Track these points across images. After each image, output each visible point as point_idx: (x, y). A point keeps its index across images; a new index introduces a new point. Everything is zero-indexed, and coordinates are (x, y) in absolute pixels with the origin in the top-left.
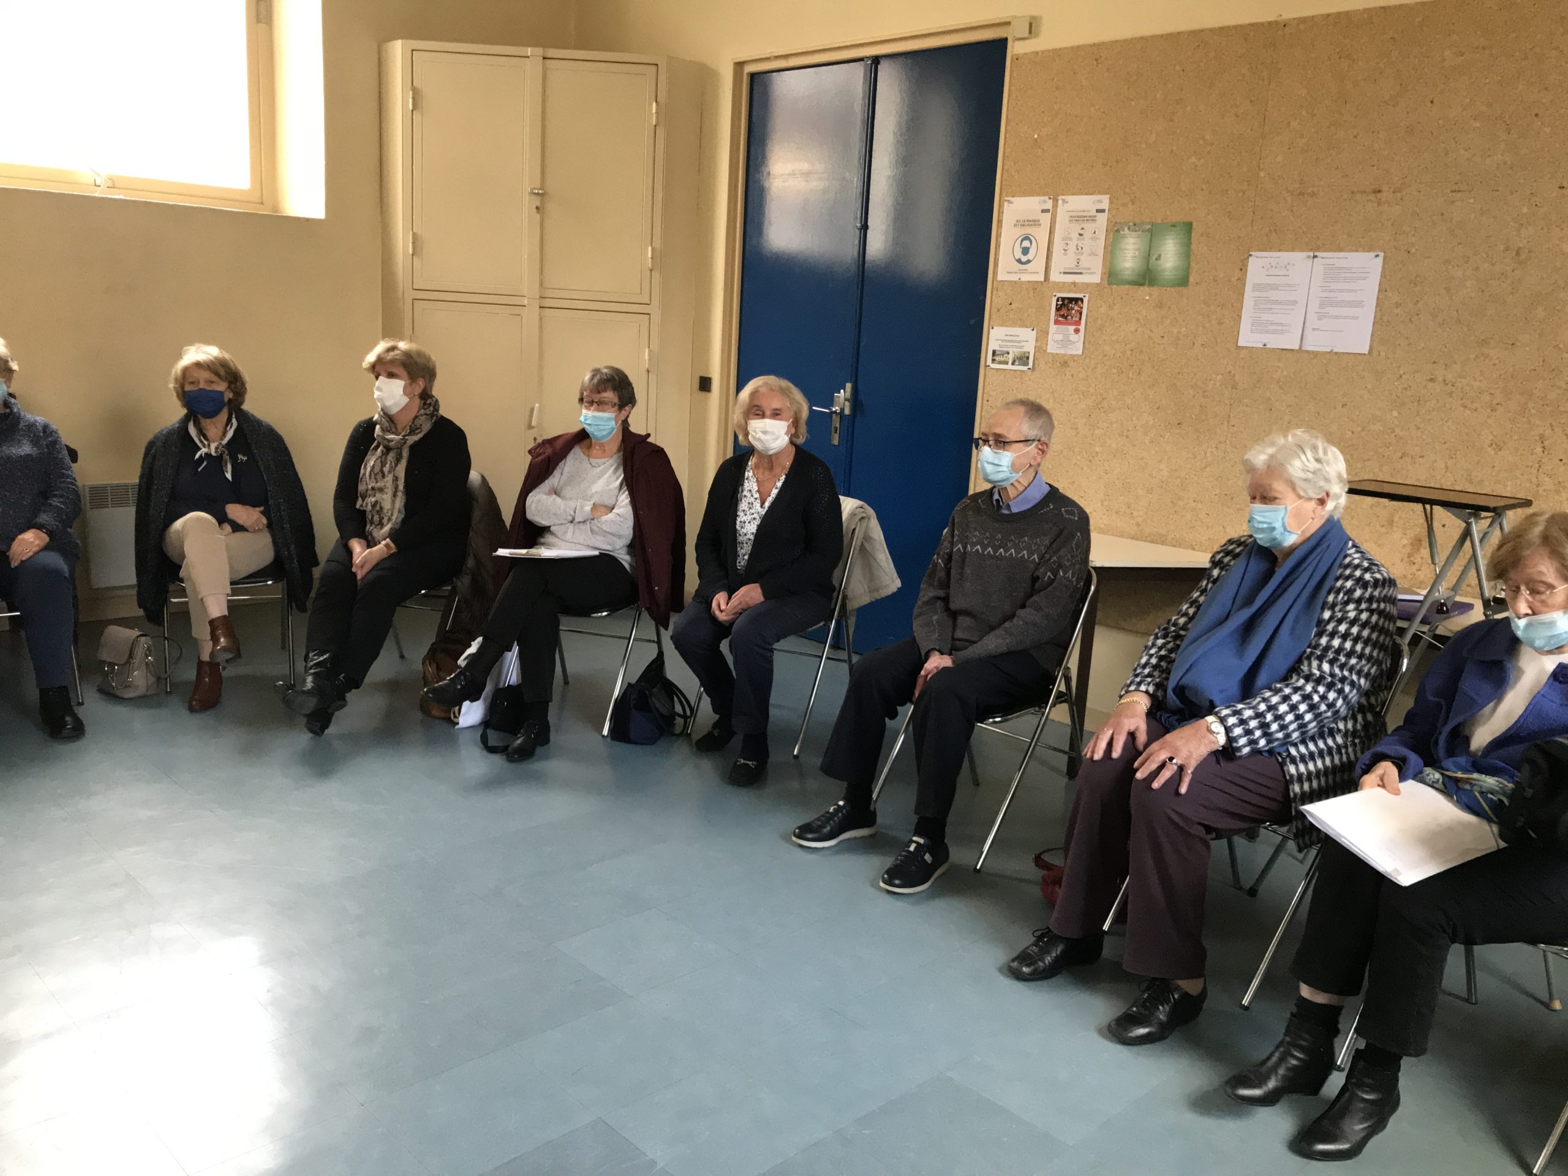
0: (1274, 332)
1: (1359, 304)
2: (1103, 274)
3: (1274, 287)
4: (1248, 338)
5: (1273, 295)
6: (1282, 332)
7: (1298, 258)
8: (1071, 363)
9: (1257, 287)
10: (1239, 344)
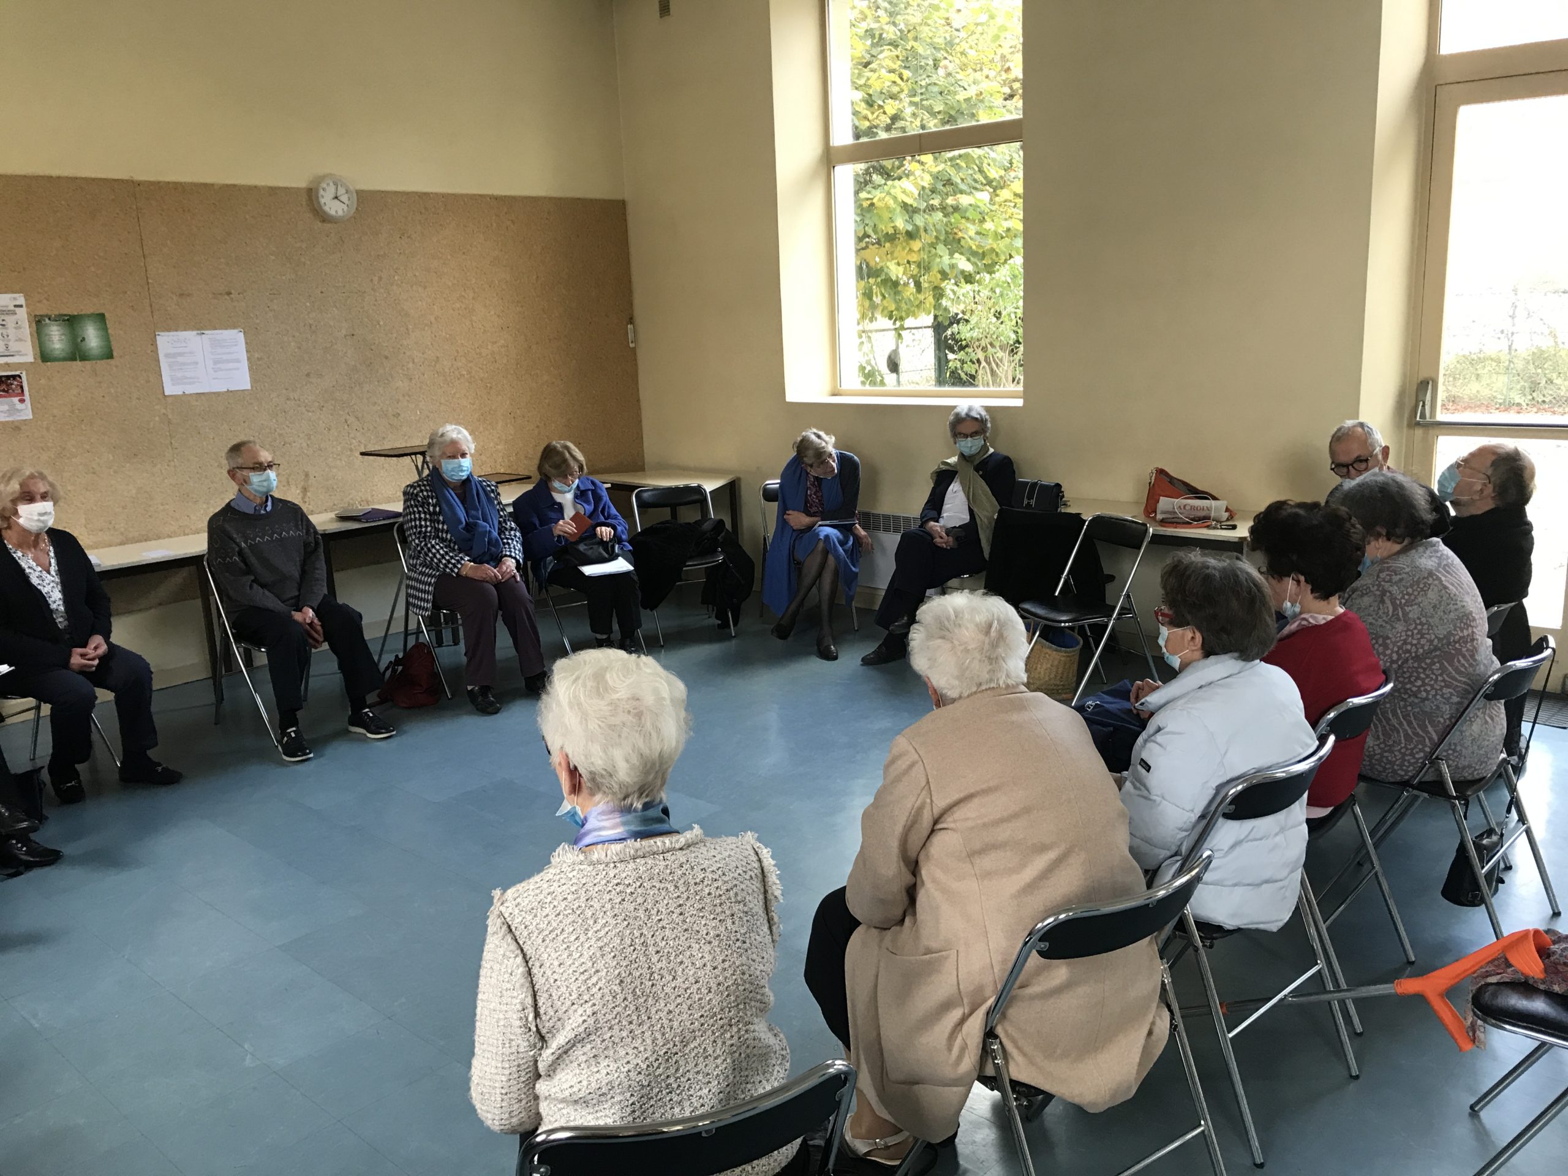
0: (190, 383)
1: (238, 361)
2: (35, 355)
3: (181, 354)
4: (170, 389)
5: (180, 359)
6: (193, 383)
7: (191, 335)
8: (23, 428)
9: (167, 355)
10: (166, 393)
